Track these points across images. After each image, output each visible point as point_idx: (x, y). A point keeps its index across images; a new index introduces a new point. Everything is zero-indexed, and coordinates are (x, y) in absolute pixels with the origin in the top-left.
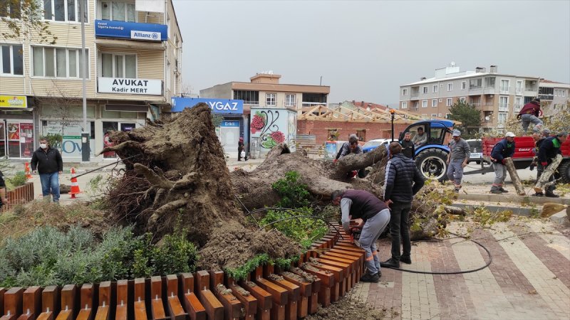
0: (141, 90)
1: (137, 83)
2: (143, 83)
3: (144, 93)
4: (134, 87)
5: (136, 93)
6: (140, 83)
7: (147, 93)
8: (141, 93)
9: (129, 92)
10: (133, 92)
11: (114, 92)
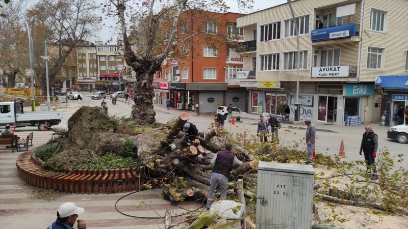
0: (336, 74)
1: (333, 69)
2: (337, 69)
3: (337, 76)
4: (331, 72)
5: (332, 76)
6: (335, 70)
7: (339, 76)
8: (336, 76)
9: (328, 76)
10: (330, 76)
11: (320, 76)
